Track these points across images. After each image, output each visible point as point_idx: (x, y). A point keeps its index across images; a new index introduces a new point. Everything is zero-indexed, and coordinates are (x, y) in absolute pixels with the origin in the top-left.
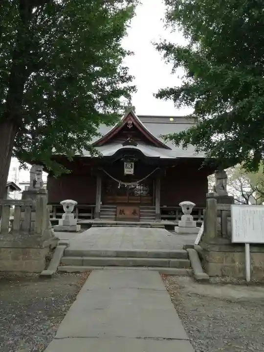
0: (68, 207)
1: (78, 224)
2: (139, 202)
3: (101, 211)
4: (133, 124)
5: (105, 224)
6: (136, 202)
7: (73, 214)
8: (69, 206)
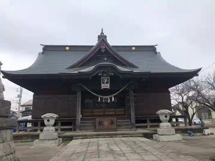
0: (48, 121)
1: (59, 137)
2: (114, 113)
3: (81, 123)
4: (105, 49)
5: (86, 136)
6: (111, 113)
7: (53, 128)
8: (49, 119)
